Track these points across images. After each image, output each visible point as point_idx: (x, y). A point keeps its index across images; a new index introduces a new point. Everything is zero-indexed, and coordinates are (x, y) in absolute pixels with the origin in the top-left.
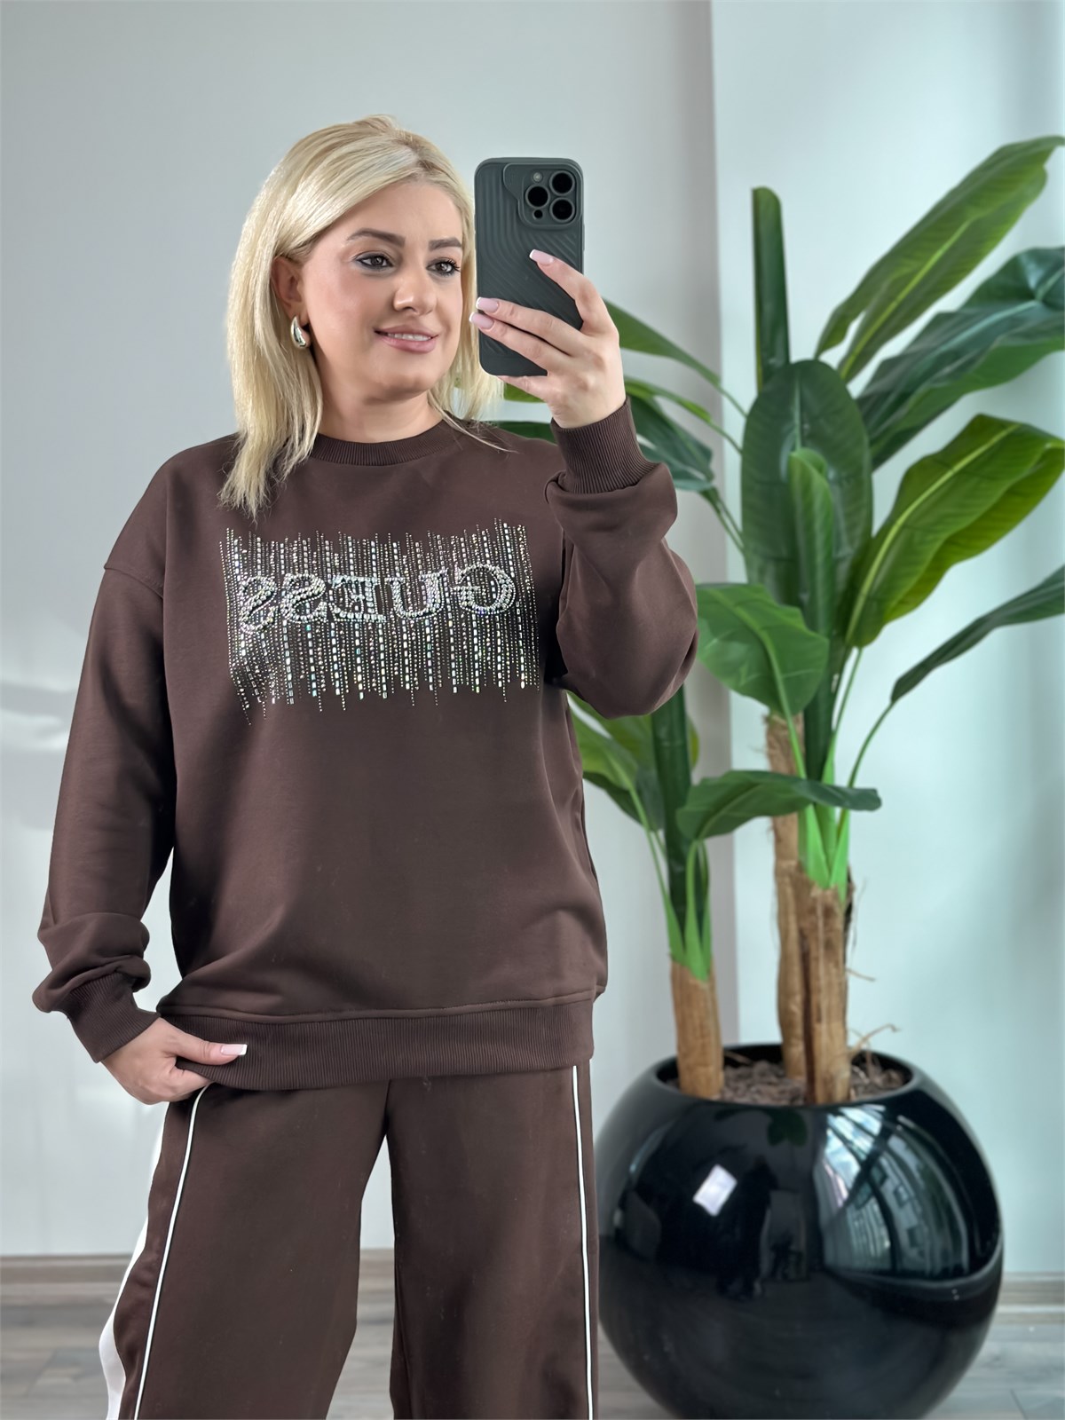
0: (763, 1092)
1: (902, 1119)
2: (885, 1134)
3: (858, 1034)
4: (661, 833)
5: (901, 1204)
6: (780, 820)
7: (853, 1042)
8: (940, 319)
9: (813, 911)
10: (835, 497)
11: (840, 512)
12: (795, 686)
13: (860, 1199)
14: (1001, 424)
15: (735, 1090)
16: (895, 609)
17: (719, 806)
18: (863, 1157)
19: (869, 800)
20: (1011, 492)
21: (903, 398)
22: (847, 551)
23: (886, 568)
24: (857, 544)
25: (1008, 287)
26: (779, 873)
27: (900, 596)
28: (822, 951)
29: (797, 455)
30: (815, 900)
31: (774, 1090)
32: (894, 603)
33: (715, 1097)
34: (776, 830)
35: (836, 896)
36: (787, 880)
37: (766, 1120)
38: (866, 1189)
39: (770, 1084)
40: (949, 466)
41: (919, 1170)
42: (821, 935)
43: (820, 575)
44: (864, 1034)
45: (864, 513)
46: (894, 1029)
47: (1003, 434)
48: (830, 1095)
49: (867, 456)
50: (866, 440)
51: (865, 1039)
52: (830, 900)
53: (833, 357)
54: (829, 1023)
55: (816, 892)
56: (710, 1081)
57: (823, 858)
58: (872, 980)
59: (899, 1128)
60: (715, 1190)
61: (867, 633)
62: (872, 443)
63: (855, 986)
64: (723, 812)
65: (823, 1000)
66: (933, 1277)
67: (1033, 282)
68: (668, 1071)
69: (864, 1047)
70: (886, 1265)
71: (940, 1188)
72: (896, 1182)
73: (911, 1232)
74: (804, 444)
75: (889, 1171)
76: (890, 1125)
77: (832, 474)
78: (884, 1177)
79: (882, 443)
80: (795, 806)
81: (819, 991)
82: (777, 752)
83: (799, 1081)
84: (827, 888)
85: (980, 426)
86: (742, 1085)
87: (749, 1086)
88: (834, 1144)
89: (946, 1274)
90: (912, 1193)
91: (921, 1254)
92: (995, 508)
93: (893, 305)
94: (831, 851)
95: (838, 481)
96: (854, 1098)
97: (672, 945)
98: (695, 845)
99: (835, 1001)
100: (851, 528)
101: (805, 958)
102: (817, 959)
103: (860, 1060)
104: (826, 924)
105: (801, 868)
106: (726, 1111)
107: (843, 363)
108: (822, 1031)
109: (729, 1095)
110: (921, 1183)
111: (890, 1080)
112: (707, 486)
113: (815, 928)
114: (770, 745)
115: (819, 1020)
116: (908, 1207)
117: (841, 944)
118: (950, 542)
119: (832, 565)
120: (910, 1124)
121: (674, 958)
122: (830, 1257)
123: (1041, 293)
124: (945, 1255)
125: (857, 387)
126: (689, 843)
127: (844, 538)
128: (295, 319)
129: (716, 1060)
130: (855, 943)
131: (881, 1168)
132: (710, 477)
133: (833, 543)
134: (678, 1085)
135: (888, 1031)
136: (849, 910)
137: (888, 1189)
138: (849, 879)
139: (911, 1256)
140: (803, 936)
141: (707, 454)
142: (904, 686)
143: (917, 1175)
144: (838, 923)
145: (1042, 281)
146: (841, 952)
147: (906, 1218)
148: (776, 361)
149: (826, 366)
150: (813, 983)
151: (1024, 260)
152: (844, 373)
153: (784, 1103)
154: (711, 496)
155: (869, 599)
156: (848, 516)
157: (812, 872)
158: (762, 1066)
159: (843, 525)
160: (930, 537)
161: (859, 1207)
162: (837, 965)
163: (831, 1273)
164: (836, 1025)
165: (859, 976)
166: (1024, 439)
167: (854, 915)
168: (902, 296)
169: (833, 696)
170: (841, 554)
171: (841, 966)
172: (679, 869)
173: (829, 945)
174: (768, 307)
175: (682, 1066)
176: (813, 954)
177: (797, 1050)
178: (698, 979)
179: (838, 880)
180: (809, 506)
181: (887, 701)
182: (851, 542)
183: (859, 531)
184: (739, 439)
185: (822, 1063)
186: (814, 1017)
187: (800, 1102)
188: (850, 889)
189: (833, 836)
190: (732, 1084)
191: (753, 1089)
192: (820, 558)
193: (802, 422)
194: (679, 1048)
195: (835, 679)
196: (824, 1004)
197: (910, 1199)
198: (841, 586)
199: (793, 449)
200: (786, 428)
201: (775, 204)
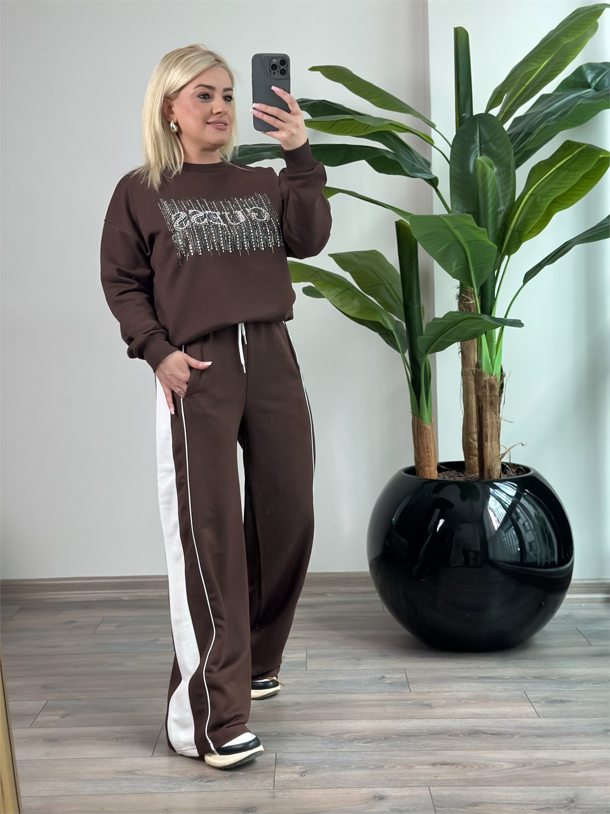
1: (526, 490)
2: (518, 496)
3: (505, 448)
4: (407, 355)
5: (526, 531)
6: (465, 343)
8: (544, 97)
9: (484, 387)
10: (498, 181)
11: (499, 189)
12: (479, 272)
13: (506, 526)
14: (579, 145)
16: (527, 235)
17: (438, 336)
18: (507, 507)
19: (517, 323)
20: (584, 177)
21: (528, 135)
22: (503, 208)
23: (522, 216)
24: (507, 205)
25: (577, 81)
26: (464, 374)
27: (530, 228)
28: (488, 406)
29: (478, 159)
30: (485, 381)
31: (462, 478)
32: (527, 232)
33: (435, 479)
34: (463, 349)
35: (496, 380)
36: (469, 377)
38: (510, 522)
40: (554, 166)
41: (535, 516)
42: (488, 399)
43: (490, 219)
44: (508, 448)
45: (511, 189)
46: (523, 445)
47: (580, 149)
48: (490, 477)
49: (513, 160)
50: (513, 153)
52: (493, 382)
53: (495, 112)
54: (491, 442)
55: (486, 378)
56: (432, 474)
57: (489, 360)
58: (512, 422)
59: (525, 494)
61: (512, 248)
62: (515, 154)
64: (440, 339)
65: (489, 431)
66: (540, 567)
67: (589, 80)
71: (545, 524)
72: (525, 520)
73: (530, 544)
74: (481, 155)
75: (521, 515)
76: (520, 493)
77: (495, 169)
78: (519, 518)
79: (520, 155)
80: (476, 335)
81: (487, 426)
83: (475, 474)
84: (491, 376)
85: (568, 146)
88: (492, 503)
89: (547, 566)
90: (532, 527)
91: (536, 555)
92: (576, 185)
93: (524, 87)
94: (494, 357)
95: (498, 174)
96: (502, 478)
97: (412, 408)
98: (424, 358)
99: (495, 431)
100: (504, 197)
101: (480, 411)
102: (486, 411)
104: (490, 393)
105: (478, 366)
107: (499, 115)
108: (488, 446)
109: (441, 478)
113: (485, 395)
114: (461, 309)
115: (487, 441)
116: (530, 532)
117: (497, 403)
118: (554, 202)
119: (496, 214)
120: (531, 494)
121: (414, 413)
123: (594, 84)
124: (547, 557)
125: (506, 126)
126: (422, 357)
127: (501, 202)
128: (172, 121)
129: (434, 467)
130: (504, 403)
131: (516, 513)
133: (496, 204)
134: (417, 476)
136: (502, 386)
137: (520, 522)
138: (502, 371)
139: (531, 556)
140: (478, 400)
142: (529, 275)
143: (534, 518)
144: (497, 392)
145: (593, 80)
146: (497, 408)
148: (466, 115)
149: (491, 116)
150: (484, 422)
151: (585, 69)
152: (500, 119)
154: (433, 182)
155: (513, 231)
156: (503, 191)
157: (484, 368)
158: (454, 471)
159: (501, 195)
160: (545, 199)
161: (506, 532)
162: (496, 413)
163: (493, 564)
164: (495, 443)
165: (506, 420)
166: (591, 151)
167: (504, 390)
168: (527, 83)
169: (495, 280)
170: (499, 210)
171: (498, 413)
172: (416, 371)
173: (492, 403)
174: (462, 88)
175: (418, 469)
176: (484, 408)
177: (474, 461)
178: (426, 424)
179: (497, 371)
180: (485, 185)
181: (522, 283)
182: (504, 203)
183: (508, 198)
184: (448, 151)
185: (488, 461)
186: (484, 440)
187: (476, 481)
188: (502, 376)
189: (494, 348)
190: (441, 474)
192: (490, 211)
193: (480, 144)
195: (496, 272)
196: (489, 433)
197: (531, 529)
198: (499, 226)
199: (477, 157)
200: (473, 147)
201: (466, 34)
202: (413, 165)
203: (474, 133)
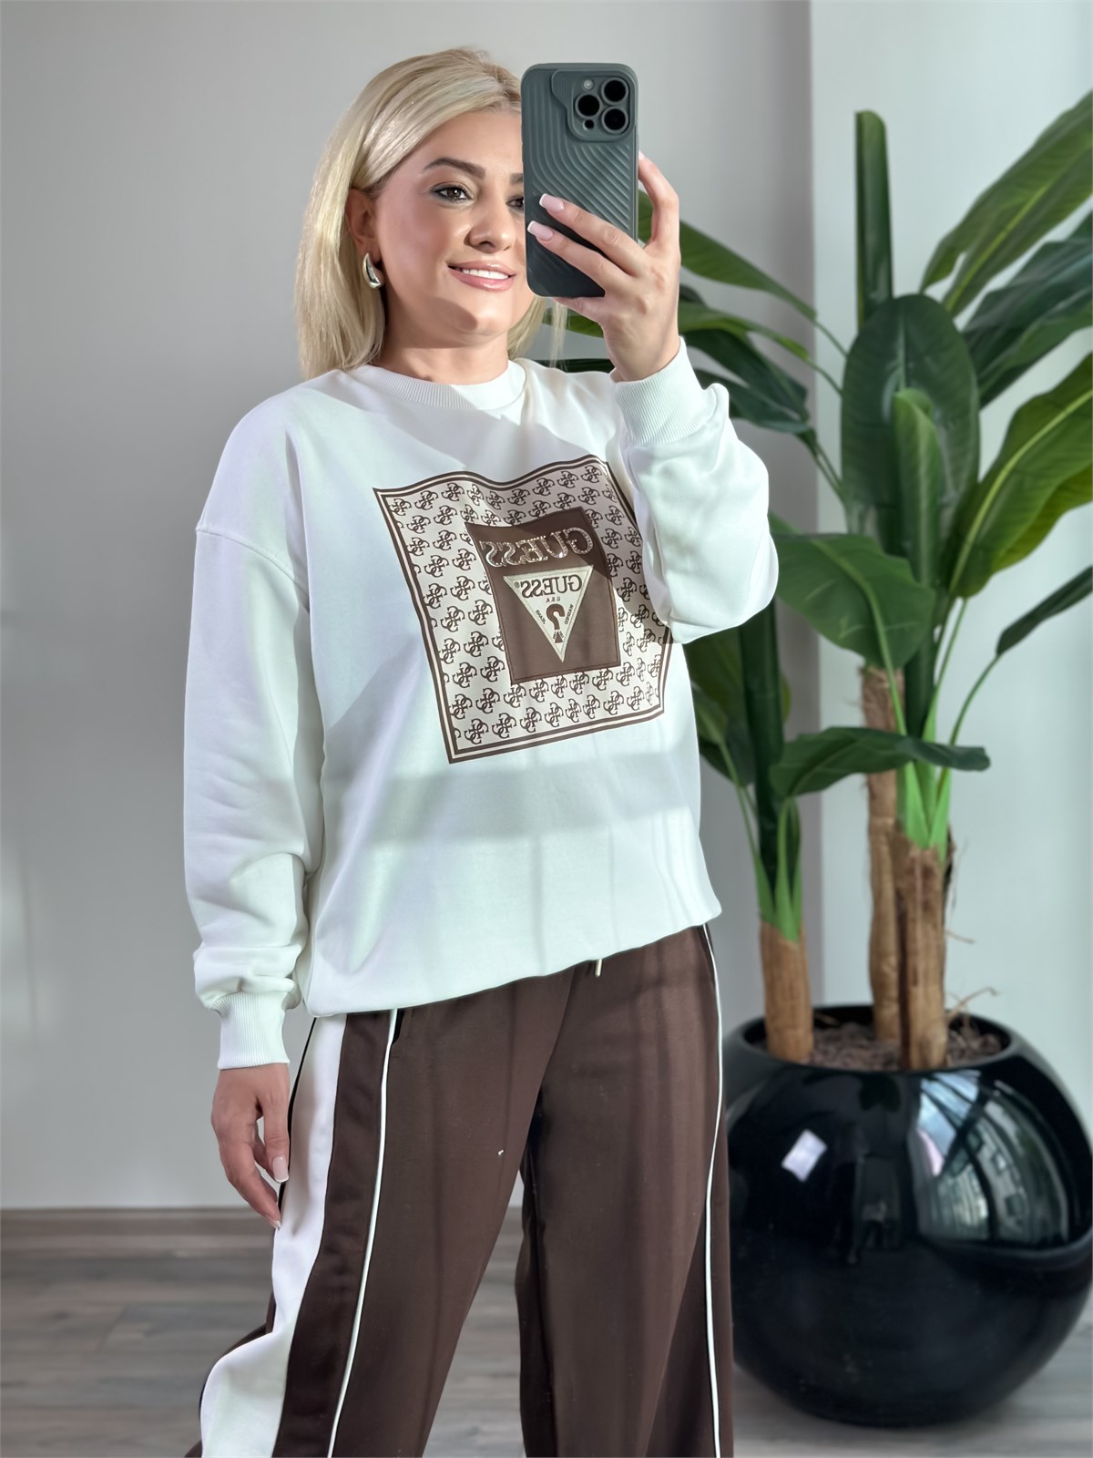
0: (855, 1057)
1: (999, 1084)
2: (982, 1100)
3: (955, 997)
4: (751, 789)
5: (999, 1172)
6: (874, 777)
7: (951, 1004)
8: (1050, 248)
9: (911, 871)
10: (942, 438)
11: (946, 454)
12: (898, 640)
13: (956, 1165)
15: (825, 1053)
16: (1004, 558)
17: (814, 762)
18: (959, 1123)
19: (975, 759)
21: (1014, 334)
22: (953, 496)
23: (993, 515)
24: (963, 488)
26: (873, 831)
27: (1009, 544)
28: (919, 913)
29: (903, 395)
30: (913, 860)
31: (866, 1054)
32: (1002, 553)
33: (804, 1061)
34: (870, 786)
35: (936, 856)
36: (883, 838)
37: (857, 1085)
38: (963, 1155)
39: (861, 1047)
40: (1061, 407)
42: (919, 896)
44: (962, 997)
45: (970, 457)
46: (994, 992)
48: (925, 1060)
49: (975, 395)
50: (974, 379)
51: (963, 1003)
52: (929, 861)
53: (938, 291)
54: (926, 986)
55: (915, 852)
56: (799, 1043)
57: (922, 817)
58: (970, 942)
59: (997, 1094)
60: (804, 1155)
61: (972, 582)
62: (980, 381)
63: (953, 949)
64: (819, 769)
65: (921, 963)
66: (1032, 1247)
68: (755, 1032)
69: (963, 1010)
70: (984, 1236)
71: (1040, 1158)
72: (994, 1149)
73: (1009, 1201)
74: (908, 385)
75: (986, 1137)
76: (987, 1091)
77: (937, 415)
78: (981, 1143)
79: (991, 383)
80: (895, 763)
81: (916, 953)
82: (874, 706)
83: (892, 1044)
84: (926, 847)
86: (832, 1048)
87: (839, 1050)
88: (928, 1112)
89: (1042, 1244)
91: (1019, 1223)
93: (1002, 236)
94: (931, 810)
95: (944, 424)
96: (951, 1064)
97: (761, 904)
98: (787, 802)
99: (933, 963)
100: (956, 472)
101: (902, 919)
102: (914, 921)
103: (957, 1024)
104: (924, 885)
105: (899, 826)
106: (816, 1075)
107: (948, 296)
108: (919, 994)
109: (819, 1060)
110: (1020, 1150)
111: (985, 1044)
112: (801, 428)
113: (913, 889)
114: (866, 698)
115: (915, 983)
116: (1007, 1176)
117: (939, 906)
118: (1063, 488)
119: (936, 510)
120: (1009, 1090)
121: (763, 918)
122: (924, 1226)
124: (1044, 1226)
125: (962, 321)
126: (781, 800)
127: (949, 483)
128: (368, 257)
129: (805, 1020)
130: (954, 904)
131: (978, 1135)
132: (805, 416)
133: (938, 489)
134: (765, 1047)
135: (988, 995)
136: (949, 871)
137: (985, 1155)
138: (949, 839)
139: (1009, 1224)
140: (899, 896)
141: (801, 392)
142: (1012, 636)
143: (1015, 1140)
144: (937, 884)
146: (939, 913)
147: (1004, 1187)
148: (879, 296)
149: (931, 301)
150: (910, 946)
152: (949, 307)
153: (878, 1067)
154: (809, 438)
155: (975, 548)
156: (954, 459)
157: (911, 831)
158: (851, 1027)
159: (948, 469)
160: (1042, 483)
161: (954, 1175)
162: (935, 926)
163: (925, 1242)
164: (933, 989)
165: (957, 938)
167: (954, 876)
168: (1011, 226)
169: (935, 648)
170: (945, 499)
171: (939, 927)
172: (769, 826)
173: (927, 907)
174: (871, 238)
175: (770, 1028)
176: (910, 915)
177: (890, 1012)
178: (789, 940)
179: (938, 839)
180: (913, 450)
181: (992, 653)
182: (956, 486)
183: (965, 475)
184: (839, 378)
185: (918, 1027)
186: (910, 980)
187: (894, 1068)
188: (950, 849)
189: (932, 794)
190: (821, 1046)
191: (844, 1052)
192: (924, 504)
193: (907, 360)
194: (768, 1009)
195: (937, 631)
196: (921, 967)
197: (1009, 1167)
198: (945, 533)
199: (897, 389)
200: (890, 365)
201: (880, 128)
202: (764, 404)
203: (891, 337)
